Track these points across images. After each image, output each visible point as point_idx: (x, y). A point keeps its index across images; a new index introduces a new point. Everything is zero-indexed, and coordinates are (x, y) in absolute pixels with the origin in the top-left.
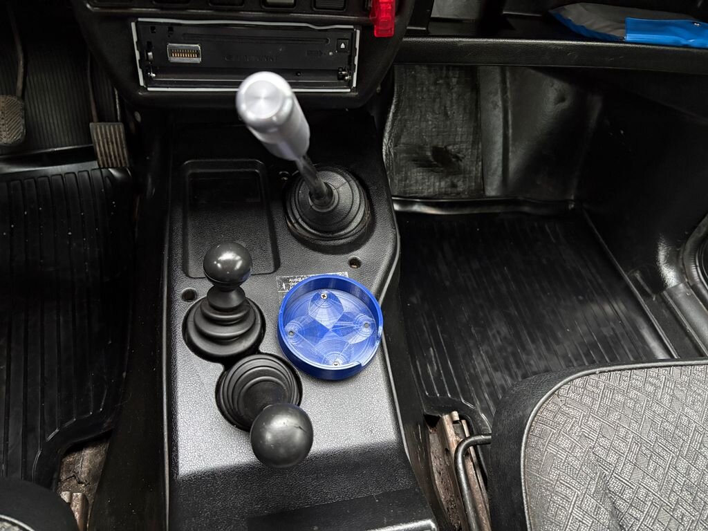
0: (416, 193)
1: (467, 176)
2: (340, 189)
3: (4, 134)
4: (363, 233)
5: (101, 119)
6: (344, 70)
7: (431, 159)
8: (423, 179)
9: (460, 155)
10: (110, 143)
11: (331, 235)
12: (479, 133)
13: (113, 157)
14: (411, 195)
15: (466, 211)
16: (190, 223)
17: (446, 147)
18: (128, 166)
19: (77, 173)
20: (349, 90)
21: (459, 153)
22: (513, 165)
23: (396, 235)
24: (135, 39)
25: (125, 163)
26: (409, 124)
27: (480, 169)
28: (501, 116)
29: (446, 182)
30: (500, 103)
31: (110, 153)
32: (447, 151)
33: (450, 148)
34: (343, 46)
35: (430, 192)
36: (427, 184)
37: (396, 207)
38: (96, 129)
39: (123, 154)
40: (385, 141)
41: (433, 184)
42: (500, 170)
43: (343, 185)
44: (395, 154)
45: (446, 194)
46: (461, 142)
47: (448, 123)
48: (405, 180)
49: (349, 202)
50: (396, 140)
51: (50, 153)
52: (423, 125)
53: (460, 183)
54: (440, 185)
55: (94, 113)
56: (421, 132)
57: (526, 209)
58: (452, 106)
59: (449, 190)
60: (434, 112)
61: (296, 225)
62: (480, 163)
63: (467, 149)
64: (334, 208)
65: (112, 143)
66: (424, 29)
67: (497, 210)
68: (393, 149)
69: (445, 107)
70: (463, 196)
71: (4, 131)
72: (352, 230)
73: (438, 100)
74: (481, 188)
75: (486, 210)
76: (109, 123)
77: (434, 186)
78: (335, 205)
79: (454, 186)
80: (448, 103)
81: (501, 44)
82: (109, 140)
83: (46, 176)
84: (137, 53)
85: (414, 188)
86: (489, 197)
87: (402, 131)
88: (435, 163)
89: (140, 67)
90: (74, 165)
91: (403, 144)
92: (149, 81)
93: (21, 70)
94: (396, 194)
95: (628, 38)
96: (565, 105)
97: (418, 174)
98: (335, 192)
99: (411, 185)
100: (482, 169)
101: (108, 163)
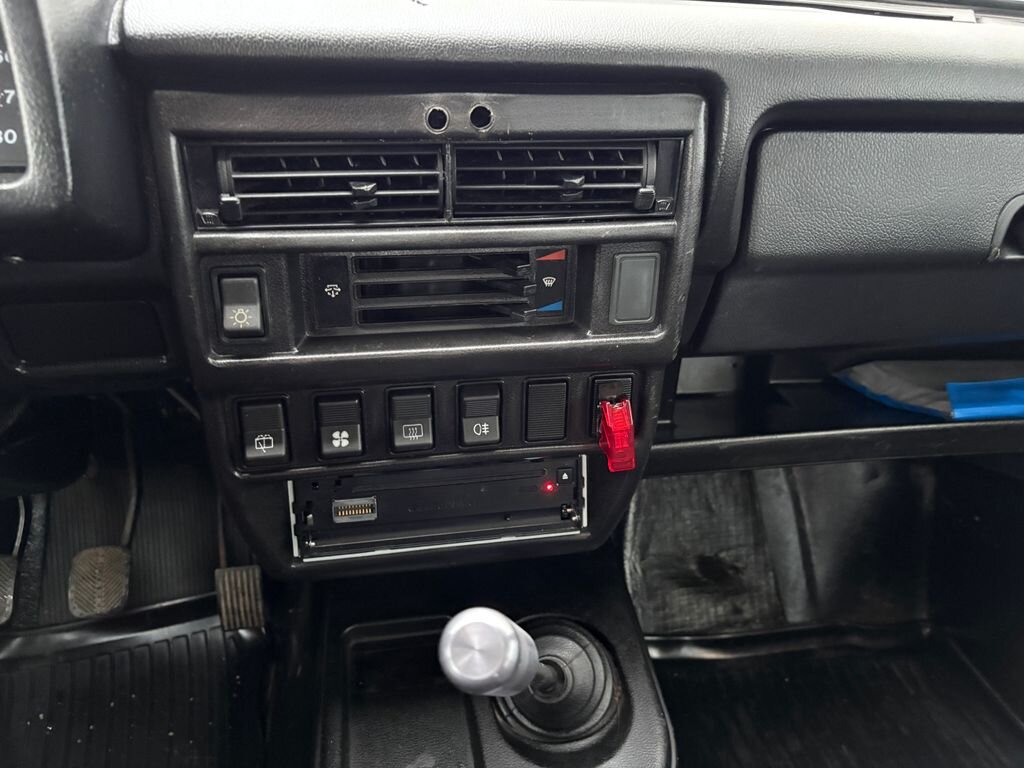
0: (682, 626)
1: (755, 594)
2: (575, 662)
3: (98, 600)
4: (615, 727)
5: (232, 562)
6: (569, 507)
7: (698, 575)
8: (690, 604)
9: (739, 565)
10: (240, 595)
11: (564, 735)
12: (760, 532)
13: (243, 614)
14: (676, 630)
15: (763, 652)
16: (353, 730)
17: (716, 555)
18: (263, 624)
19: (190, 637)
20: (578, 532)
21: (737, 561)
22: (821, 572)
23: (666, 728)
24: (291, 499)
25: (259, 620)
26: (657, 526)
27: (772, 582)
28: (790, 505)
29: (725, 607)
30: (785, 487)
31: (239, 608)
32: (720, 561)
33: (723, 555)
34: (565, 477)
35: (703, 624)
36: (697, 611)
37: (654, 653)
38: (224, 577)
39: (257, 609)
40: (628, 553)
41: (706, 611)
42: (802, 584)
43: (578, 655)
44: (643, 571)
45: (728, 624)
46: (739, 546)
47: (715, 520)
48: (664, 609)
49: (589, 681)
50: (643, 551)
51: (156, 610)
52: (679, 526)
53: (746, 607)
54: (716, 612)
55: (222, 553)
56: (676, 536)
57: (855, 640)
58: (716, 497)
59: (732, 618)
60: (691, 506)
61: (509, 719)
62: (771, 574)
63: (748, 556)
64: (568, 696)
65: (243, 594)
66: (668, 422)
67: (812, 644)
68: (640, 564)
69: (707, 500)
70: (754, 627)
71: (99, 597)
72: (597, 724)
73: (695, 491)
74: (779, 612)
75: (793, 647)
76: (241, 568)
77: (708, 613)
78: (568, 690)
79: (737, 611)
80: (711, 493)
81: (781, 441)
82: (240, 590)
83: (147, 645)
84: (293, 517)
85: (678, 620)
86: (795, 625)
87: (649, 536)
88: (705, 580)
89: (296, 534)
90: (187, 624)
91: (655, 555)
92: (305, 551)
93: (132, 508)
94: (652, 630)
95: (957, 414)
96: (880, 482)
97: (682, 598)
98: (567, 671)
99: (673, 616)
100: (776, 583)
101: (235, 623)
